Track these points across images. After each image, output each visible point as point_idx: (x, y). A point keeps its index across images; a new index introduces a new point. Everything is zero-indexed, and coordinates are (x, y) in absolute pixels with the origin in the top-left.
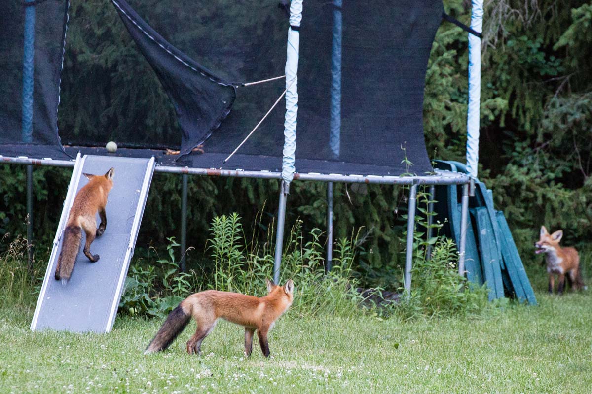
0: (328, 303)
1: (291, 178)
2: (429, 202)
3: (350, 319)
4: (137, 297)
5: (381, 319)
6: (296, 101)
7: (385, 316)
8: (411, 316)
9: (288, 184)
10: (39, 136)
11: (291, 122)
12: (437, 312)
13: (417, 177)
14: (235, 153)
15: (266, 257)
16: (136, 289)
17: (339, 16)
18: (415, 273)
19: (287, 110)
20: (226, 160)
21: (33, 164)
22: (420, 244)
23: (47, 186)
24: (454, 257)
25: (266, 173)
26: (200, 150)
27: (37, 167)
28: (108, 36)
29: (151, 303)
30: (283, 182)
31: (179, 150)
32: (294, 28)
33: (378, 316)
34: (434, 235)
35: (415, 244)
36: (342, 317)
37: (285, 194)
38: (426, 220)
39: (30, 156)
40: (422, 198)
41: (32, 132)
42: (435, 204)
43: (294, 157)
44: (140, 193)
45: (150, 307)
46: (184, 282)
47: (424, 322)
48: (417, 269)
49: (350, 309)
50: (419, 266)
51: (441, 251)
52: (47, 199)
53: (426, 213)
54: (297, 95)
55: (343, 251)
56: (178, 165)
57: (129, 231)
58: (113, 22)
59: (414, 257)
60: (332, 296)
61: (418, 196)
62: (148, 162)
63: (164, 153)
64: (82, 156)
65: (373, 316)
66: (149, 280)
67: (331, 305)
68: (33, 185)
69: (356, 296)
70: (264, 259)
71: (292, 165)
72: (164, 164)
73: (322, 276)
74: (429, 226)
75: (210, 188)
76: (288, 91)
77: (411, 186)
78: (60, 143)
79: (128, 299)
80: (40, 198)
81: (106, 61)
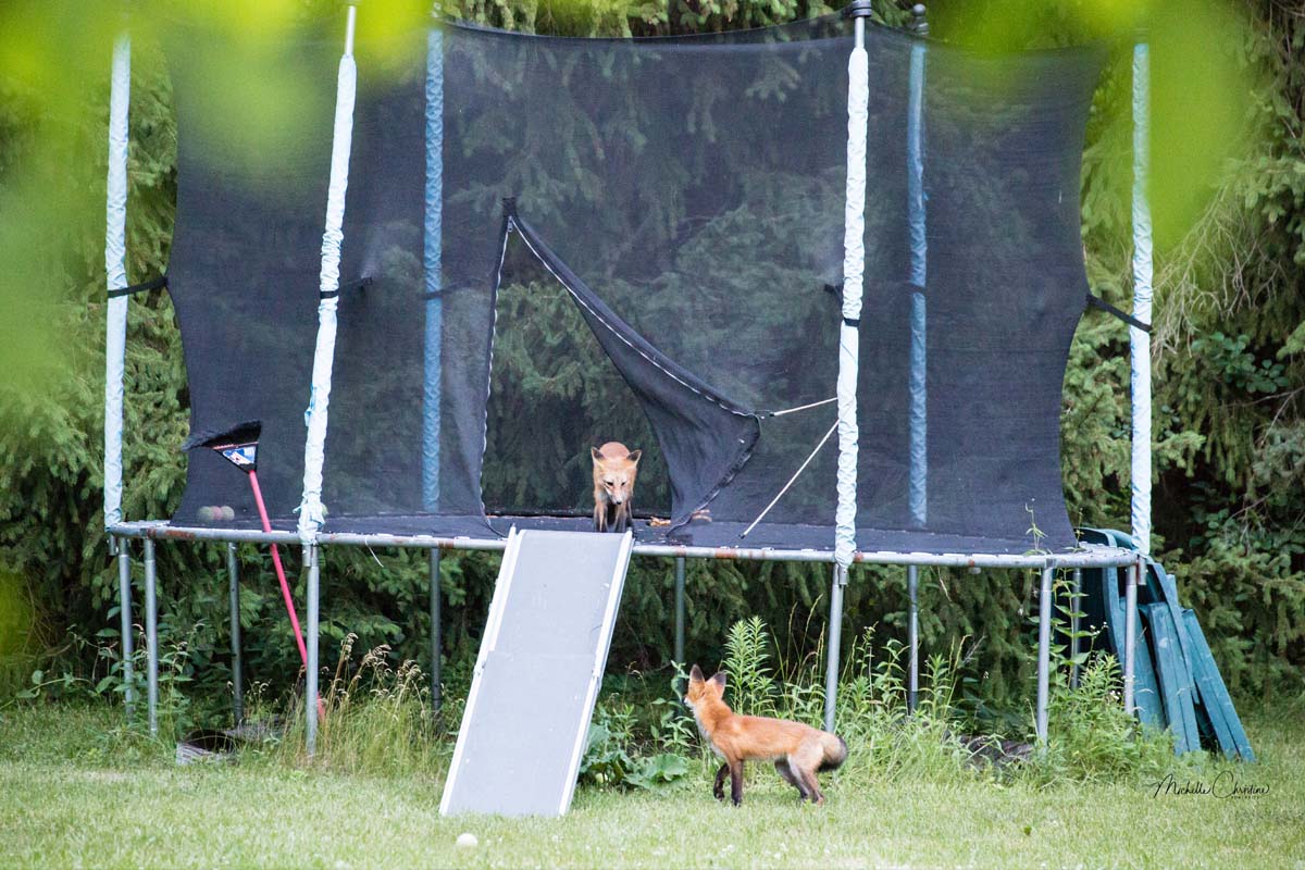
0: (914, 761)
1: (849, 561)
2: (1073, 596)
3: (950, 788)
4: (607, 757)
5: (1000, 787)
6: (855, 437)
7: (1008, 781)
8: (1049, 781)
9: (845, 569)
10: (449, 503)
11: (847, 471)
12: (1091, 774)
13: (1052, 556)
14: (761, 522)
15: (811, 687)
16: (607, 743)
17: (920, 304)
18: (1055, 711)
19: (840, 452)
20: (746, 533)
21: (441, 547)
22: (1061, 663)
23: (463, 582)
24: (1118, 684)
25: (809, 554)
26: (705, 517)
27: (446, 551)
28: (567, 348)
29: (631, 765)
30: (837, 566)
31: (669, 518)
32: (850, 322)
33: (995, 782)
34: (1083, 649)
35: (1051, 663)
36: (937, 784)
37: (840, 586)
38: (1068, 625)
39: (435, 533)
40: (1061, 589)
41: (437, 496)
42: (1083, 599)
43: (853, 527)
44: (609, 589)
45: (629, 772)
46: (683, 730)
47: (1071, 791)
48: (1057, 704)
49: (950, 770)
50: (1060, 700)
51: (1096, 675)
52: (464, 603)
53: (1070, 613)
54: (856, 429)
55: (935, 677)
56: (668, 543)
57: (593, 651)
58: (574, 326)
59: (1052, 685)
60: (920, 748)
61: (1056, 586)
62: (621, 540)
63: (648, 524)
64: (517, 532)
65: (987, 781)
66: (627, 728)
67: (918, 763)
68: (442, 581)
69: (960, 750)
70: (809, 691)
71: (851, 539)
72: (648, 542)
73: (903, 717)
74: (1075, 634)
75: (735, 581)
76: (842, 422)
77: (1042, 570)
78: (483, 513)
79: (594, 760)
80: (453, 601)
81: (566, 386)
